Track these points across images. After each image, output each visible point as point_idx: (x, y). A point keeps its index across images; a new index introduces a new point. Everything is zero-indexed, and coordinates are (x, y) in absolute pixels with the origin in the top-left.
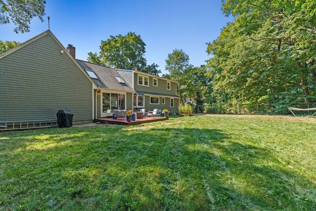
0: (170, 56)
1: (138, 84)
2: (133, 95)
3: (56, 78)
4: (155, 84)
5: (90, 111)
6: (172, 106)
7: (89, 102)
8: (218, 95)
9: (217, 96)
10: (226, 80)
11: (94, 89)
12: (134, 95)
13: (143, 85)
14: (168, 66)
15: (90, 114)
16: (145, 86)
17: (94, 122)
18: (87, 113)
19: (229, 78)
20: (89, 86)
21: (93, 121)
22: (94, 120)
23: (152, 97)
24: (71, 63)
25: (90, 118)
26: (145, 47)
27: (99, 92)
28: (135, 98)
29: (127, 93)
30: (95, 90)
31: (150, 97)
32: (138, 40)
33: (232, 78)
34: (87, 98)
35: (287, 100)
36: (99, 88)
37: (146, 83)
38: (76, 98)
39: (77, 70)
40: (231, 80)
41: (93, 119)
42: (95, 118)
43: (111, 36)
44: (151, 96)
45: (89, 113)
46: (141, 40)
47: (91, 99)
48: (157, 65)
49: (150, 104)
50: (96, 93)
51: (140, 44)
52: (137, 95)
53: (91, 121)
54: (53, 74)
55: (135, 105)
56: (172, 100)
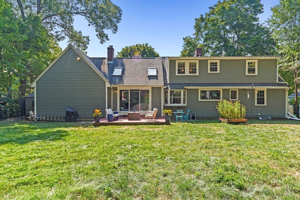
1: (177, 74)
2: (162, 89)
3: (75, 81)
4: (214, 69)
6: (261, 103)
7: (102, 100)
11: (108, 87)
13: (187, 73)
16: (191, 75)
20: (102, 84)
23: (204, 90)
24: (87, 67)
27: (115, 90)
28: (166, 92)
29: (153, 88)
31: (200, 90)
34: (101, 97)
38: (90, 97)
39: (91, 71)
43: (209, 8)
47: (105, 97)
49: (200, 100)
50: (112, 90)
52: (168, 89)
54: (74, 78)
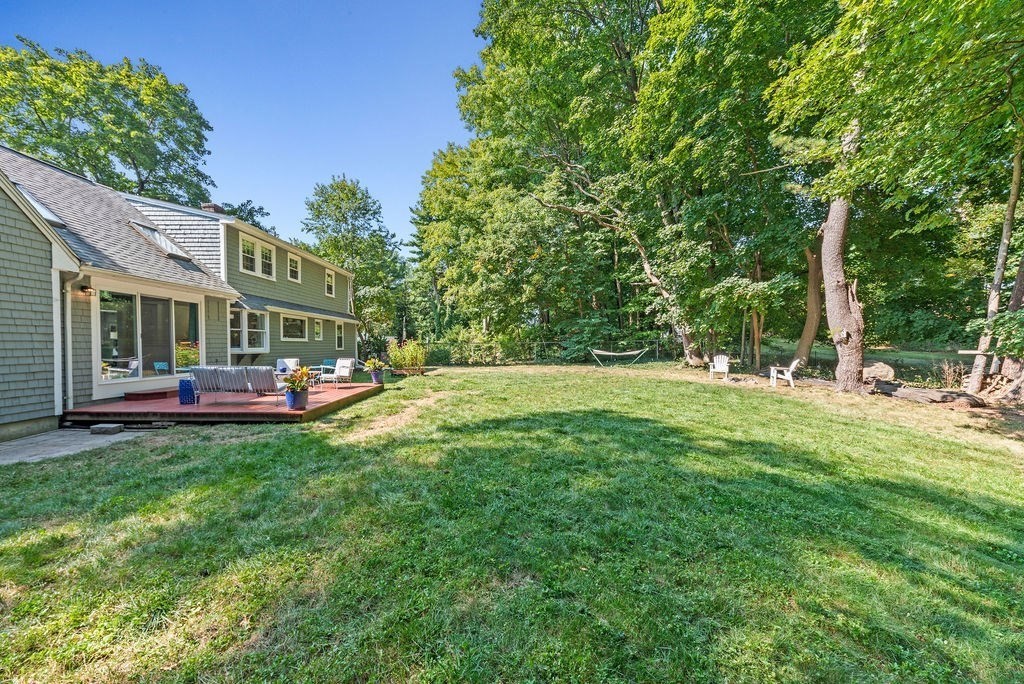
0: (322, 191)
1: (241, 269)
2: (228, 306)
4: (294, 274)
5: (38, 376)
6: (340, 345)
7: (32, 330)
8: (421, 317)
9: (416, 319)
10: (478, 283)
11: (61, 272)
12: (232, 306)
13: (258, 272)
14: (312, 222)
15: (38, 392)
16: (265, 277)
17: (61, 427)
18: (24, 386)
19: (487, 280)
20: (36, 253)
21: (56, 423)
22: (65, 414)
23: (288, 316)
25: (38, 407)
26: (205, 133)
27: (83, 288)
28: (235, 318)
29: (208, 299)
30: (65, 277)
31: (282, 316)
32: (178, 101)
33: (493, 282)
34: (23, 315)
35: (586, 336)
36: (87, 270)
37: (267, 269)
40: (492, 285)
41: (59, 411)
42: (65, 405)
44: (285, 313)
45: (32, 384)
46: (193, 107)
48: (261, 209)
49: (283, 339)
50: (69, 288)
51: (183, 117)
52: (241, 307)
53: (46, 424)
55: (236, 342)
56: (340, 327)
